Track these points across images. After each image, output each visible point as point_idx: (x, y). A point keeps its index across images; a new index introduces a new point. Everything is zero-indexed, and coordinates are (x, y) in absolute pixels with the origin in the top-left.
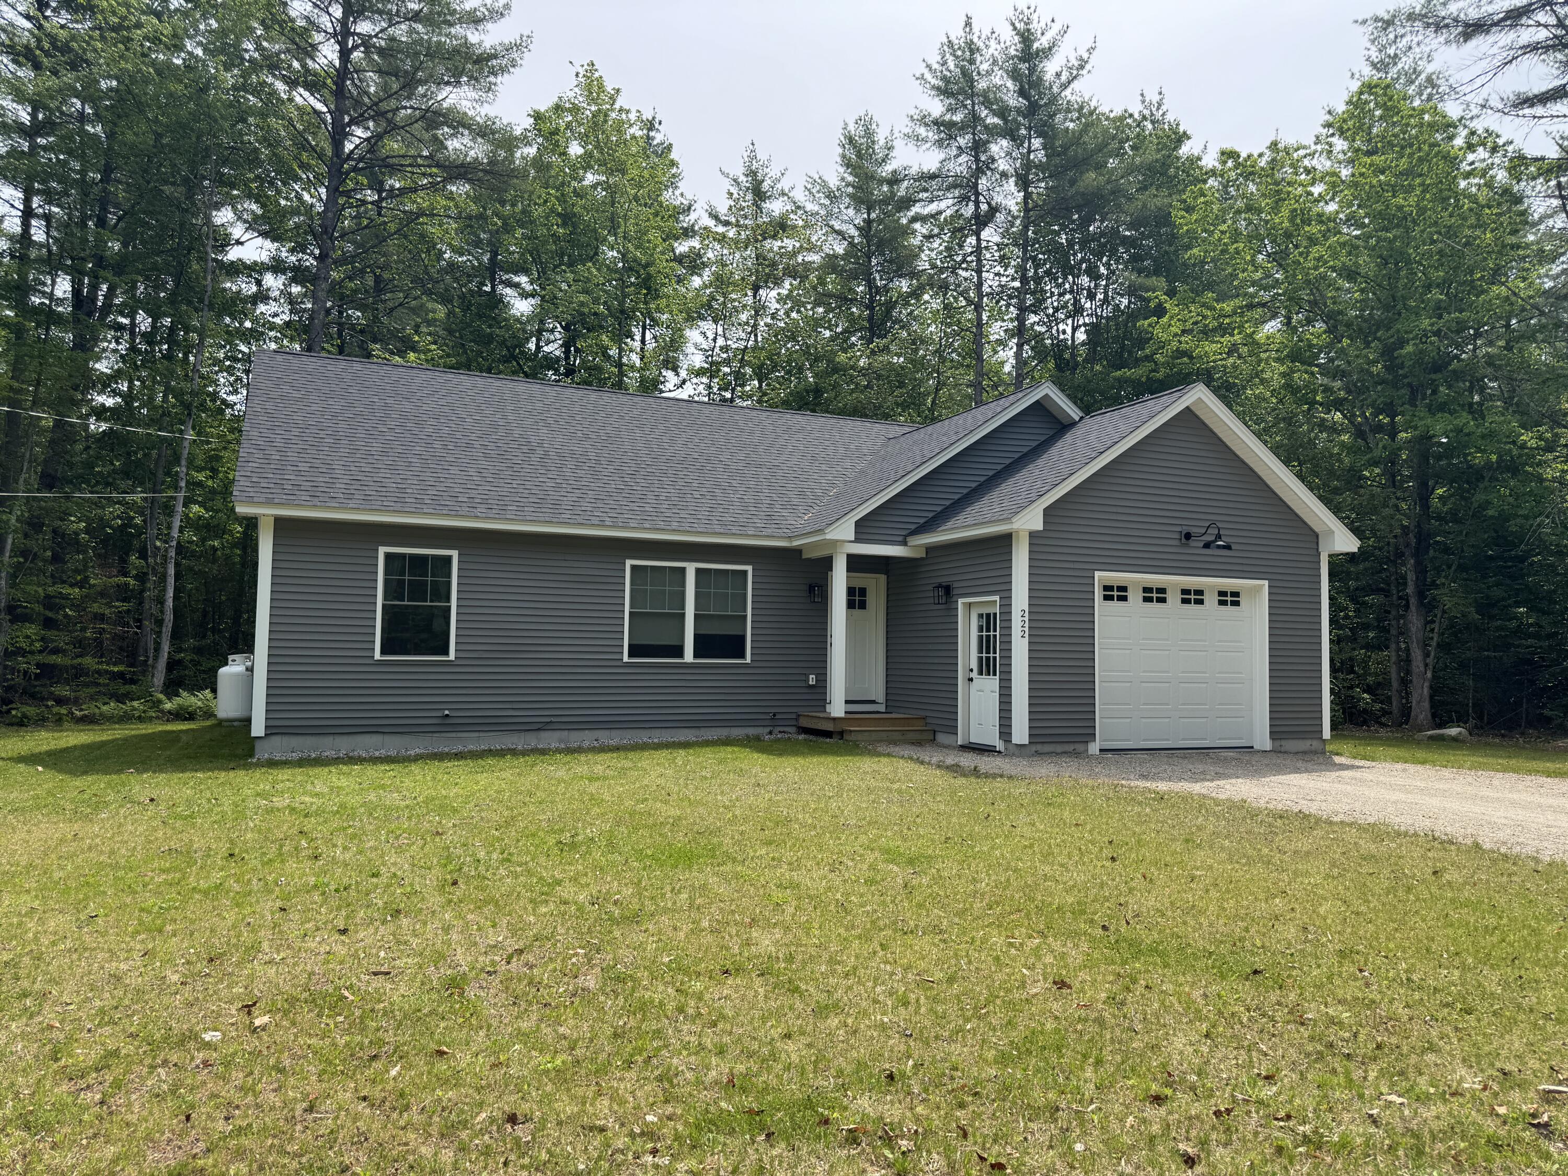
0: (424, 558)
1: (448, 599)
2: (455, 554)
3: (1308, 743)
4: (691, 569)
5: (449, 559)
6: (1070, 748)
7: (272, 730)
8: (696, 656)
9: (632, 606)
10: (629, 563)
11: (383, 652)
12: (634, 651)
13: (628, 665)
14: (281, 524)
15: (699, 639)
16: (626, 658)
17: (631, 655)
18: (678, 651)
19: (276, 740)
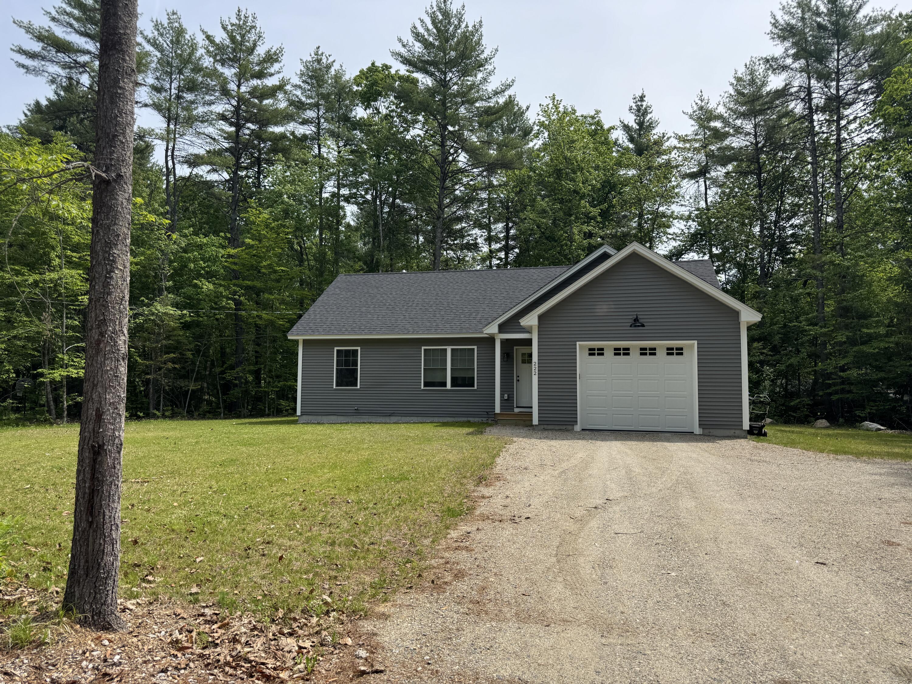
0: (349, 351)
1: (357, 366)
2: (359, 348)
3: (733, 431)
4: (449, 349)
5: (357, 350)
6: (564, 427)
7: (303, 414)
8: (452, 386)
9: (425, 366)
10: (423, 348)
11: (337, 386)
12: (426, 384)
13: (423, 390)
14: (304, 341)
15: (453, 379)
16: (422, 388)
17: (425, 386)
18: (444, 384)
19: (304, 416)
